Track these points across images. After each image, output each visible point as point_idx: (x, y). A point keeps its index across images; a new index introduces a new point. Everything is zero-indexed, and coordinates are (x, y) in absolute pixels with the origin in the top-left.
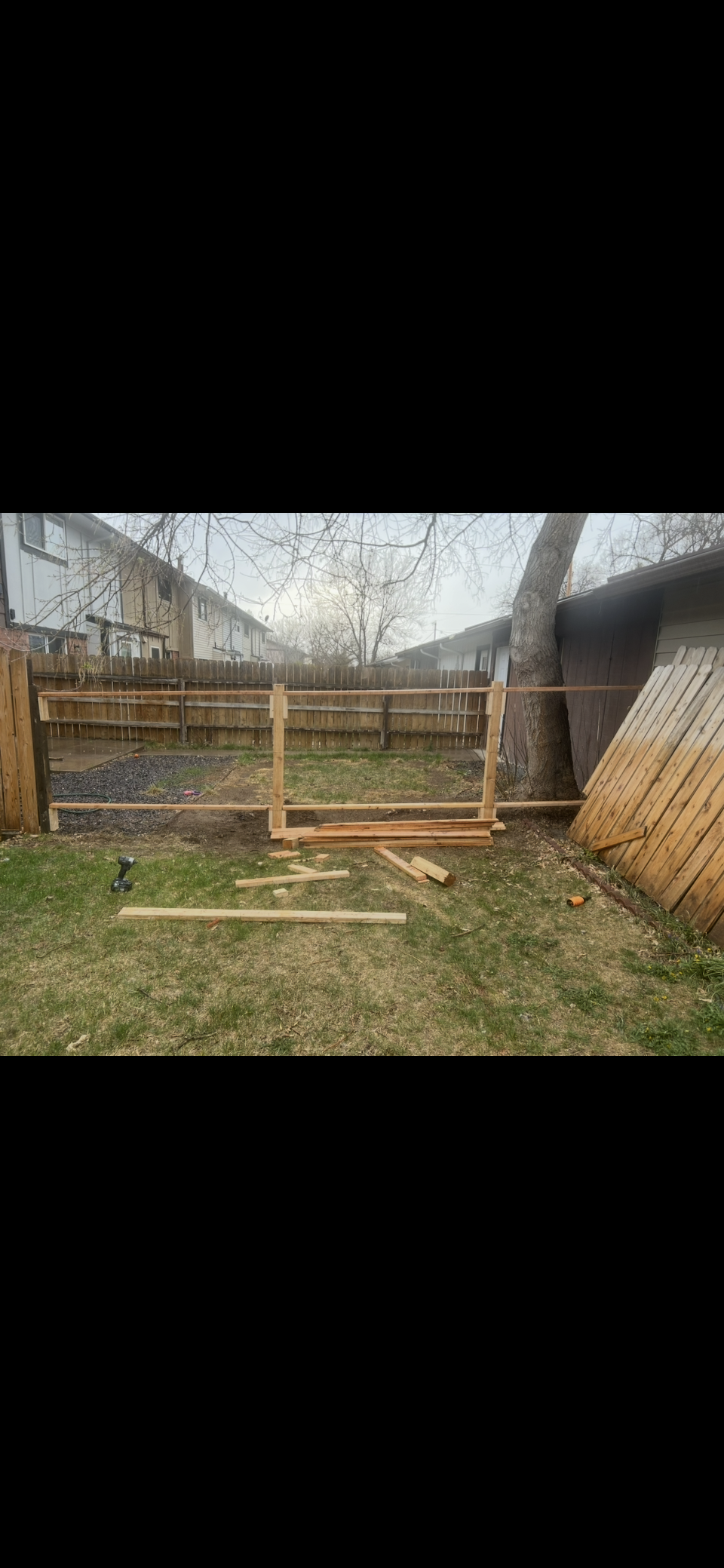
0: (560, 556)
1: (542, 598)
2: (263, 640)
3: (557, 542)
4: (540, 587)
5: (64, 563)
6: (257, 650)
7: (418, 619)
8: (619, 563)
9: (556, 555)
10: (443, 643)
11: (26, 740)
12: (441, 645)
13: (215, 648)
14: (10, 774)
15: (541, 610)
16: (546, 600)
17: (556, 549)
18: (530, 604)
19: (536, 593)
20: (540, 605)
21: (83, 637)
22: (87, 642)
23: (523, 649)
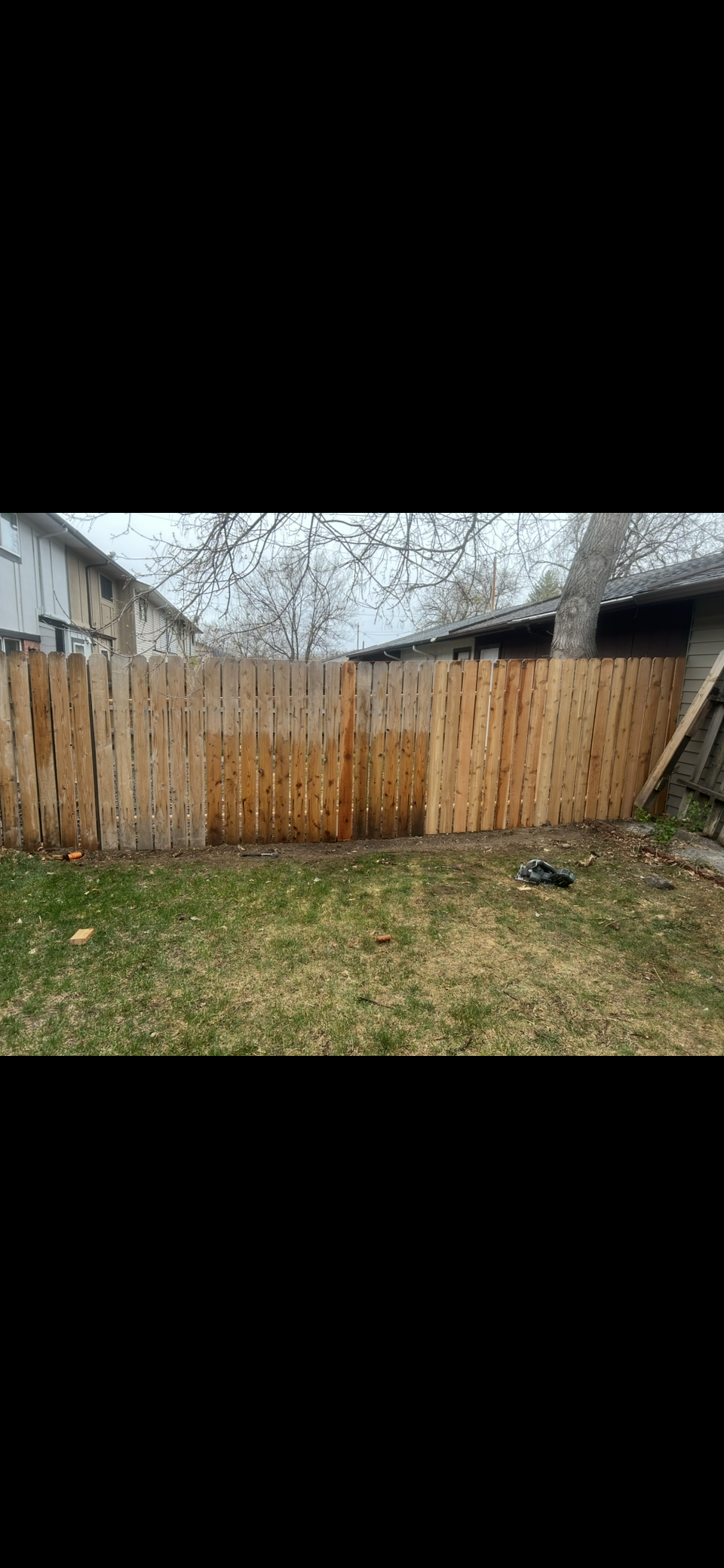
0: (606, 563)
1: (589, 603)
2: (193, 642)
3: (604, 550)
4: (587, 594)
5: (17, 559)
6: (189, 652)
7: (349, 621)
8: (537, 569)
9: (603, 564)
10: (416, 646)
11: (85, 750)
12: (414, 647)
13: (155, 650)
14: (67, 787)
15: (588, 615)
16: (593, 605)
17: (603, 557)
18: (578, 609)
19: (584, 599)
20: (587, 610)
21: (36, 639)
22: (41, 645)
23: (568, 652)
